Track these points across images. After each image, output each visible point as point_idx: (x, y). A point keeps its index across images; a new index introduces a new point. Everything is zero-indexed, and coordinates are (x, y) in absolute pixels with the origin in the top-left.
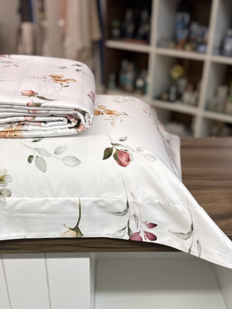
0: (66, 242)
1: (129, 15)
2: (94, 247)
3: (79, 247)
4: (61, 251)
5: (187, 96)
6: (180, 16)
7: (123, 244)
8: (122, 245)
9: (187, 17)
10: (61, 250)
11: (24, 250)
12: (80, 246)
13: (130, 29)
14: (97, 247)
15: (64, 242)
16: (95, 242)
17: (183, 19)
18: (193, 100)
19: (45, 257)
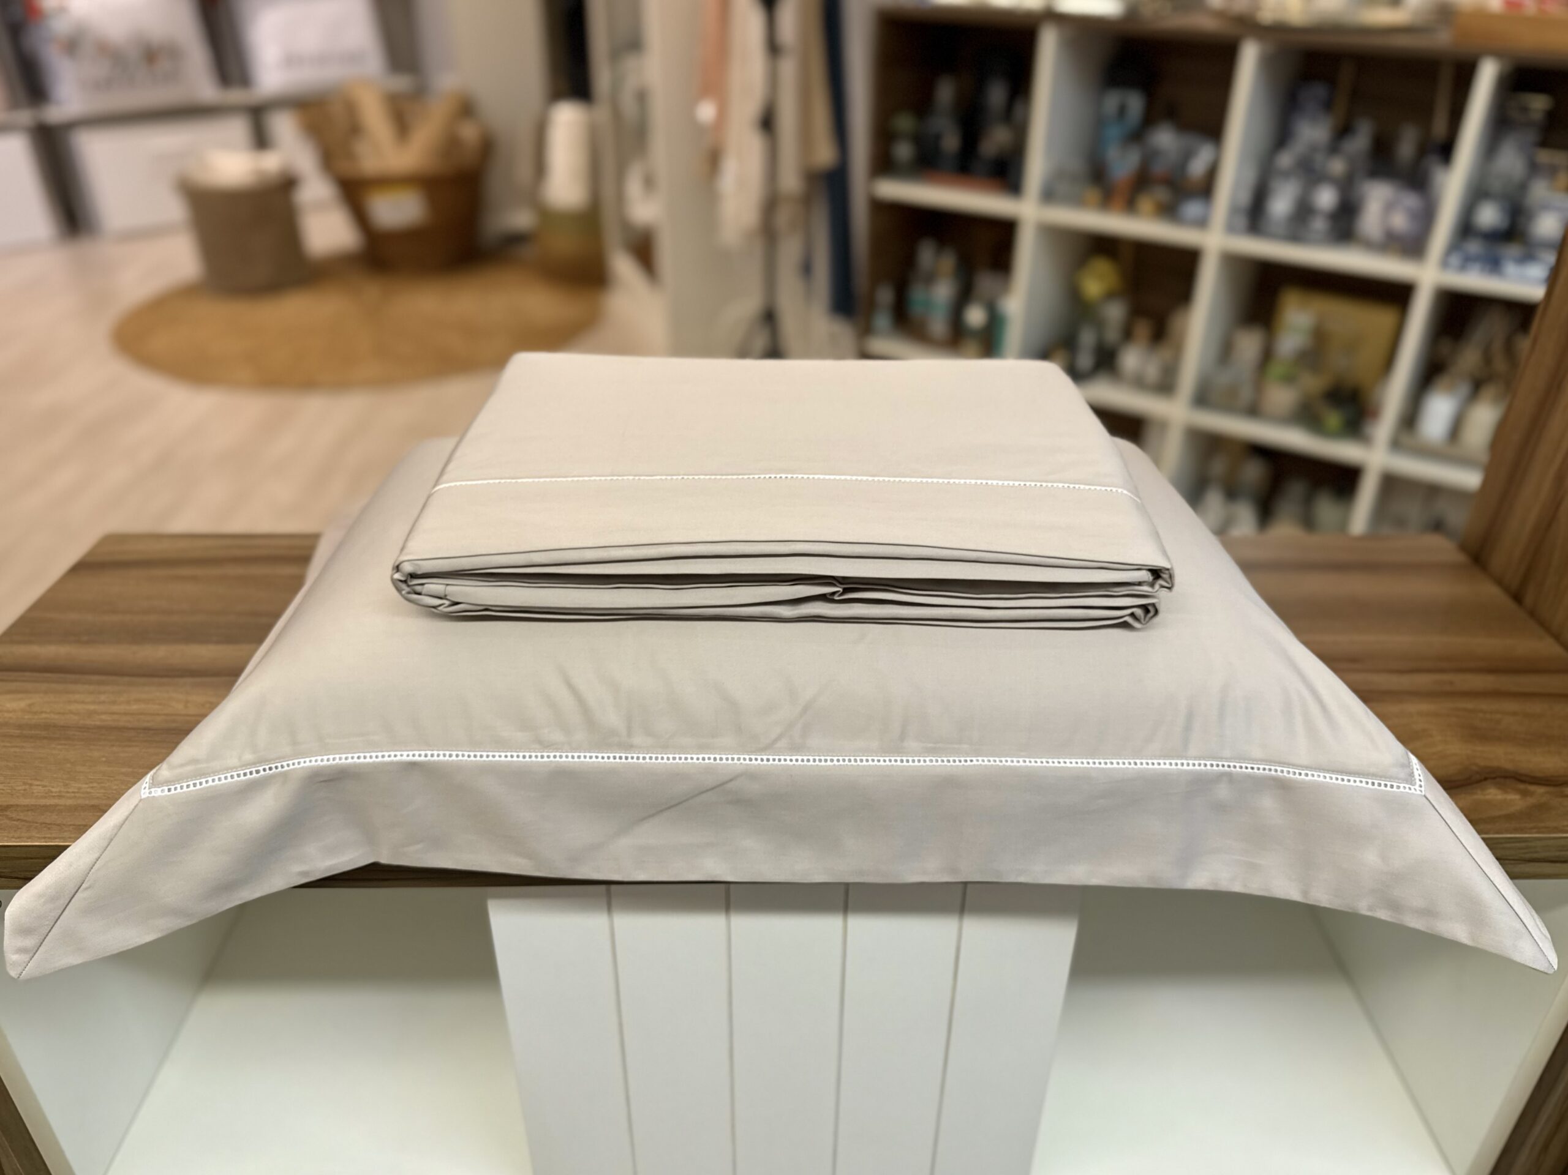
1: (946, 92)
5: (1132, 359)
6: (1112, 101)
9: (1135, 103)
13: (951, 142)
17: (1122, 110)
18: (1152, 371)
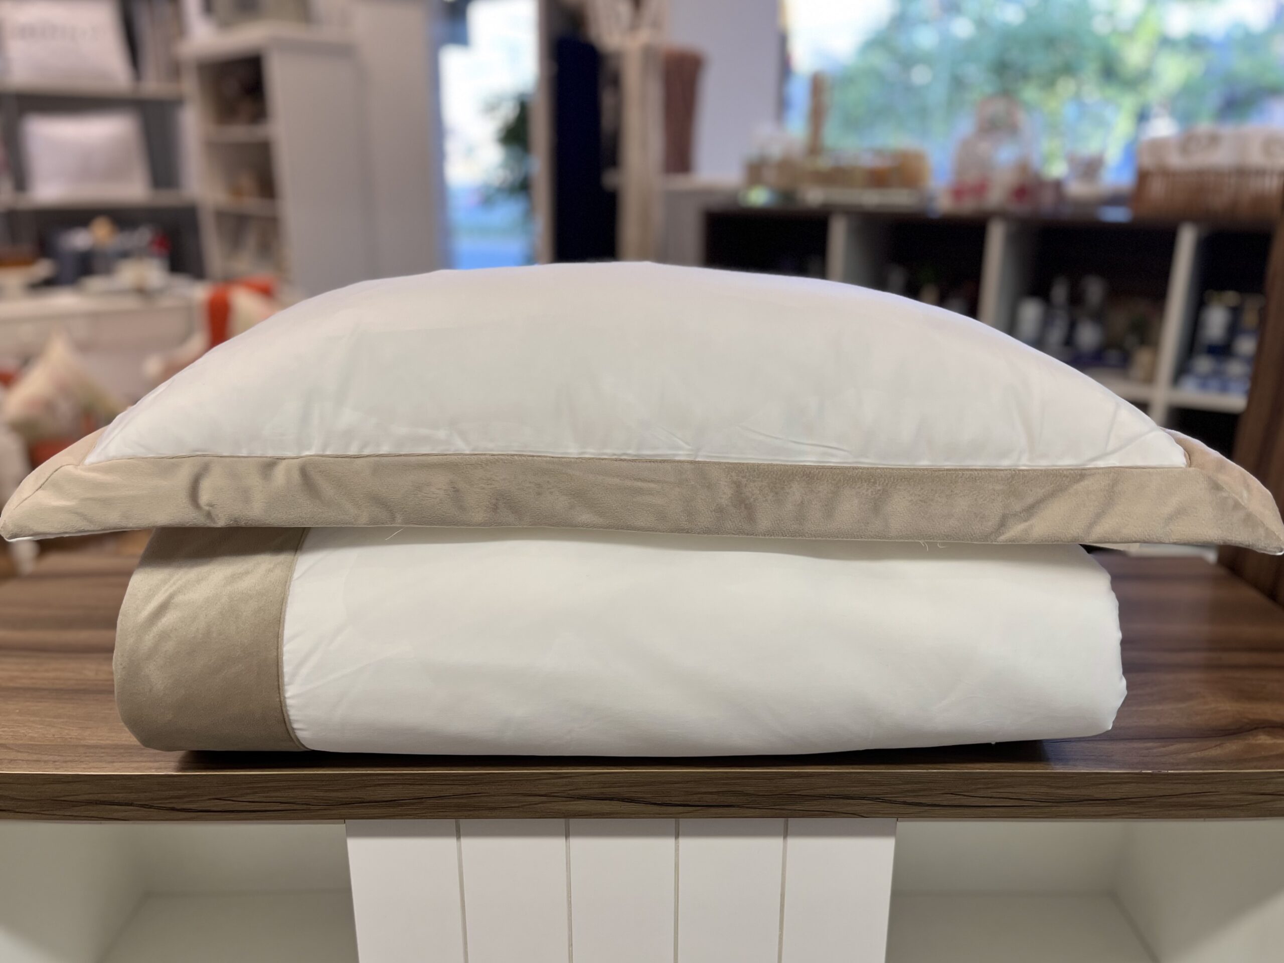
0: (854, 789)
2: (921, 803)
3: (885, 804)
4: (839, 813)
7: (994, 795)
8: (991, 798)
10: (840, 810)
11: (747, 808)
12: (884, 801)
14: (930, 802)
15: (848, 789)
16: (924, 790)
19: (786, 834)
